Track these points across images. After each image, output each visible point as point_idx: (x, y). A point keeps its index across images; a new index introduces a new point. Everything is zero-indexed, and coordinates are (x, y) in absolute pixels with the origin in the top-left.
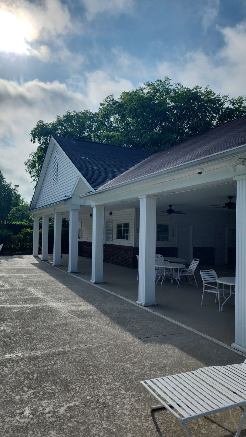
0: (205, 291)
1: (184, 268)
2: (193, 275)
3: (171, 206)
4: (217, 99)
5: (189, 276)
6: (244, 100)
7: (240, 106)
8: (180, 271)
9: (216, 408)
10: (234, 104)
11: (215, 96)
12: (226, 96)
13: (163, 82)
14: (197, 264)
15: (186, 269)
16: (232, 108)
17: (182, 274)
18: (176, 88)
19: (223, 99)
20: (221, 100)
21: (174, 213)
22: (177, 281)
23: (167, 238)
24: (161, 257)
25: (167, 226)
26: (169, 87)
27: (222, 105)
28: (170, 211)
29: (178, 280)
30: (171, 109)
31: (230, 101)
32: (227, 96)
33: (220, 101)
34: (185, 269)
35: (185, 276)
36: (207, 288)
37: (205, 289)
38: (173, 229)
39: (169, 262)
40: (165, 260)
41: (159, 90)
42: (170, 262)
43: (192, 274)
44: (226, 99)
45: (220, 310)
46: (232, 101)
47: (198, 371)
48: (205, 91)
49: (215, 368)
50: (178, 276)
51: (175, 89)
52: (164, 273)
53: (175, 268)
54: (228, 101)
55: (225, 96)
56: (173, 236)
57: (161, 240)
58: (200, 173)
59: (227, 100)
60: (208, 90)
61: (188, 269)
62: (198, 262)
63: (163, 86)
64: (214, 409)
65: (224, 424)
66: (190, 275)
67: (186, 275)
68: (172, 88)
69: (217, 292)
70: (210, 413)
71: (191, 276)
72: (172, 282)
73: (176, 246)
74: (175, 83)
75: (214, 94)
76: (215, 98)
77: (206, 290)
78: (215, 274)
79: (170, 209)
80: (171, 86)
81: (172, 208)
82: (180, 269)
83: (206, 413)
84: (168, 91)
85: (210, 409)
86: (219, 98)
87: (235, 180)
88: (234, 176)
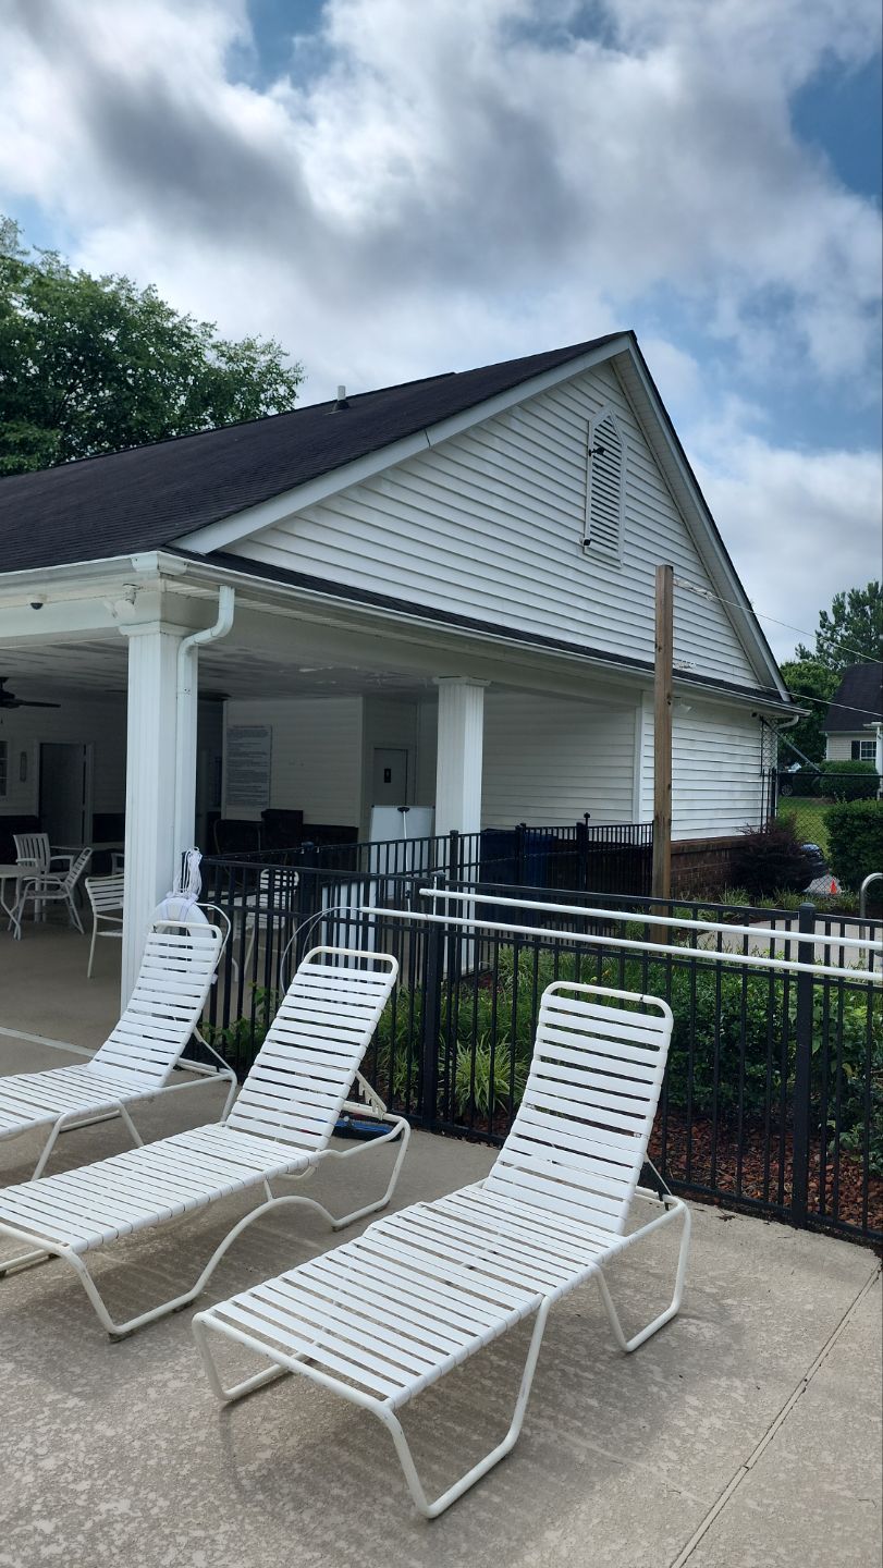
3: (2, 680)
4: (183, 334)
7: (248, 370)
10: (231, 359)
11: (175, 320)
12: (208, 326)
16: (228, 372)
18: (42, 263)
19: (200, 335)
20: (194, 335)
25: (1, 747)
28: (1, 698)
31: (219, 345)
33: (192, 338)
38: (23, 754)
46: (224, 348)
51: (40, 267)
54: (215, 344)
55: (204, 324)
58: (37, 606)
59: (211, 342)
60: (152, 298)
68: (27, 261)
74: (37, 246)
77: (103, 934)
79: (1, 690)
80: (25, 253)
81: (7, 687)
84: (14, 270)
86: (188, 327)
87: (124, 634)
88: (123, 625)
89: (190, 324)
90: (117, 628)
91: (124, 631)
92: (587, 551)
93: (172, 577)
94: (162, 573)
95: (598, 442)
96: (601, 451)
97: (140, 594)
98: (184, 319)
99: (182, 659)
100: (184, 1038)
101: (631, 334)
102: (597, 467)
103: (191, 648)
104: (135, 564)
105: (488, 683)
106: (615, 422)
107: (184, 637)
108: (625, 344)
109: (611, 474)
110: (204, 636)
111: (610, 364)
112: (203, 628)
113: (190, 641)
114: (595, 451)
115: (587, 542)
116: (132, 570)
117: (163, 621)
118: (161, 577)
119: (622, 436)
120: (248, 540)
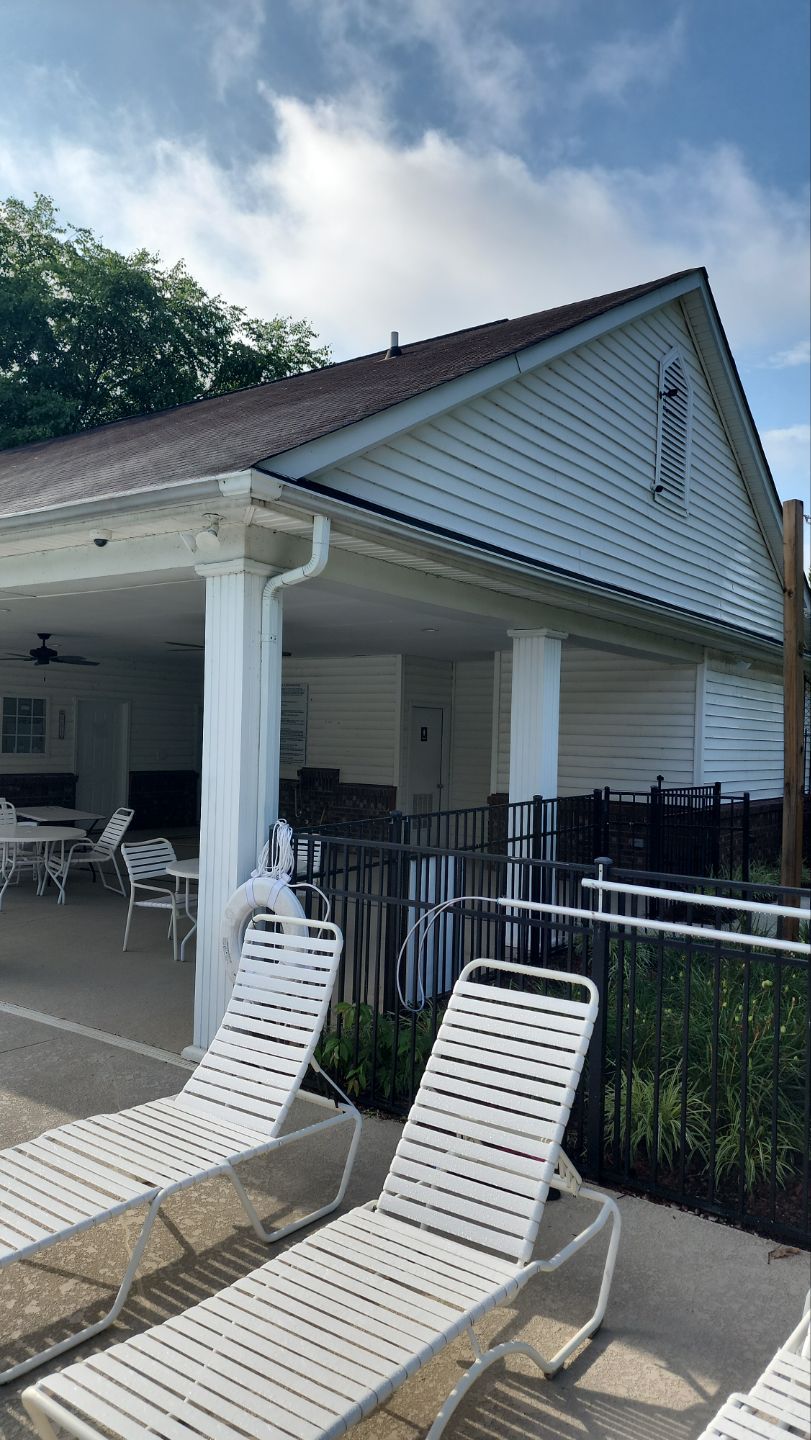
0: (135, 907)
1: (80, 841)
2: (111, 860)
3: (44, 636)
4: (212, 314)
5: (100, 862)
6: (287, 330)
7: (277, 349)
8: (67, 852)
9: (60, 1227)
10: (259, 337)
11: (205, 300)
12: (237, 309)
13: (29, 212)
14: (126, 824)
15: (92, 844)
16: (256, 349)
17: (76, 861)
18: (77, 241)
19: (229, 317)
20: (223, 316)
21: (57, 660)
22: (58, 883)
23: (39, 745)
24: (9, 807)
25: (40, 704)
26: (55, 235)
27: (225, 331)
28: (43, 655)
29: (60, 879)
30: (61, 309)
31: (248, 324)
32: (241, 310)
33: (221, 318)
34: (85, 841)
35: (90, 863)
36: (141, 895)
37: (135, 900)
38: (62, 713)
39: (35, 824)
40: (20, 819)
41: (16, 235)
42: (41, 824)
43: (108, 858)
44: (239, 320)
45: (175, 958)
46: (254, 326)
47: (40, 1140)
48: (171, 277)
49: (94, 1123)
50: (62, 868)
51: (76, 246)
52: (13, 862)
53: (51, 842)
54: (244, 324)
55: (234, 308)
56: (61, 737)
57: (18, 752)
58: (101, 543)
59: (241, 322)
60: (182, 276)
61: (96, 841)
62: (129, 819)
63: (30, 225)
64: (52, 1231)
65: (101, 1271)
66: (102, 860)
67: (91, 860)
68: (62, 238)
69: (168, 906)
70: (39, 1247)
71: (106, 862)
72: (41, 889)
73: (72, 771)
74: (72, 224)
75: (204, 294)
76: (205, 308)
77: (138, 903)
78: (171, 850)
79: (44, 647)
80: (61, 231)
81: (50, 644)
82: (68, 843)
83: (27, 1250)
84: (50, 247)
85: (41, 1235)
86: (217, 308)
87: (200, 573)
88: (198, 564)
89: (221, 306)
90: (193, 567)
91: (201, 571)
92: (657, 499)
93: (264, 504)
94: (253, 498)
95: (668, 384)
96: (672, 393)
97: (223, 526)
98: (213, 301)
99: (267, 602)
100: (298, 1069)
101: (702, 271)
102: (667, 411)
103: (278, 590)
104: (222, 487)
105: (565, 636)
106: (683, 365)
107: (269, 577)
108: (696, 282)
109: (678, 418)
110: (294, 576)
111: (679, 303)
112: (290, 568)
113: (277, 582)
114: (665, 394)
115: (659, 489)
116: (219, 494)
117: (248, 557)
118: (252, 503)
119: (689, 381)
120: (338, 468)
